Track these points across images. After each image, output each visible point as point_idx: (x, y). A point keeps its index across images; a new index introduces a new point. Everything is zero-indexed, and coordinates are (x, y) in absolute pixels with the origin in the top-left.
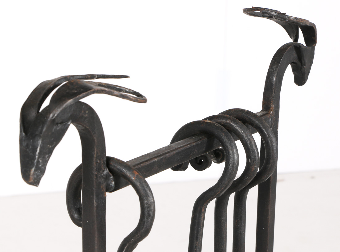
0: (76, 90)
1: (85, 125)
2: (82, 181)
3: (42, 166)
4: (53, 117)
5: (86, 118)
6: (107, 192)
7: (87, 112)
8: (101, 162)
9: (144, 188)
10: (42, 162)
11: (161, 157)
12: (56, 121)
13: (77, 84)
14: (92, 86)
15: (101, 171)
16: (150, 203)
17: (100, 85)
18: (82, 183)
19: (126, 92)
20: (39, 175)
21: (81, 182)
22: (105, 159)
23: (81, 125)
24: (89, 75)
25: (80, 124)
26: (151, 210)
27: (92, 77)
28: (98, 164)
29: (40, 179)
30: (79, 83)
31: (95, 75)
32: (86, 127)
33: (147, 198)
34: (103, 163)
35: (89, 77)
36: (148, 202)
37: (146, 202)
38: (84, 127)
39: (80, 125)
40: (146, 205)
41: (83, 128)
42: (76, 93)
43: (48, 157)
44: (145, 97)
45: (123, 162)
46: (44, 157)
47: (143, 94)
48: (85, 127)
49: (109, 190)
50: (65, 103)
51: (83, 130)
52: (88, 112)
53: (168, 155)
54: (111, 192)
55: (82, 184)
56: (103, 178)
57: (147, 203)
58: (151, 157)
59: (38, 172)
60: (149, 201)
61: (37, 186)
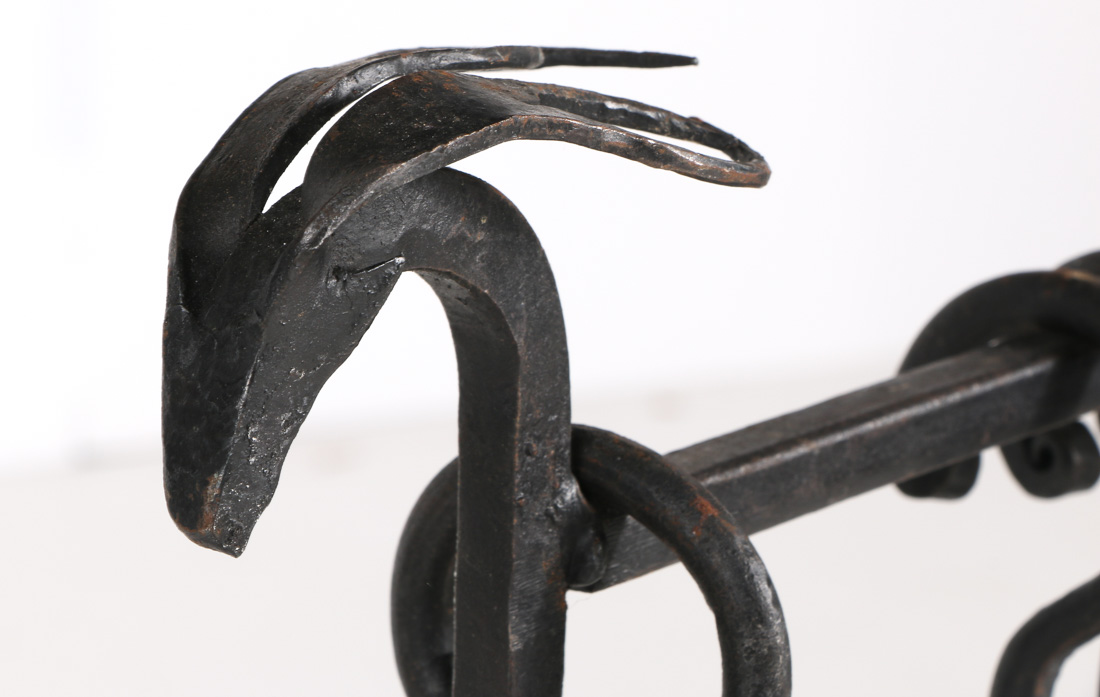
0: (430, 118)
1: (471, 281)
2: (458, 535)
3: (261, 463)
4: (314, 241)
5: (475, 248)
6: (569, 587)
7: (484, 221)
8: (545, 452)
9: (744, 580)
10: (259, 445)
11: (839, 437)
12: (334, 260)
13: (438, 89)
14: (508, 100)
15: (546, 493)
16: (766, 650)
17: (551, 97)
18: (458, 542)
19: (675, 132)
20: (246, 504)
21: (455, 538)
22: (566, 439)
23: (456, 279)
24: (504, 50)
25: (449, 275)
26: (770, 685)
27: (521, 57)
28: (529, 459)
29: (251, 522)
30: (447, 86)
31: (536, 49)
32: (479, 286)
33: (755, 627)
34: (554, 457)
35: (504, 59)
36: (755, 645)
37: (748, 643)
38: (467, 291)
39: (449, 281)
40: (748, 658)
41: (465, 293)
42: (431, 132)
43: (288, 423)
44: (761, 158)
45: (648, 455)
46: (270, 424)
47: (753, 144)
48: (474, 290)
49: (577, 582)
50: (374, 178)
51: (466, 302)
52: (489, 221)
53: (870, 426)
54: (591, 589)
55: (457, 547)
56: (553, 522)
57: (753, 652)
58: (792, 435)
59: (242, 489)
60: (760, 640)
61: (236, 555)
